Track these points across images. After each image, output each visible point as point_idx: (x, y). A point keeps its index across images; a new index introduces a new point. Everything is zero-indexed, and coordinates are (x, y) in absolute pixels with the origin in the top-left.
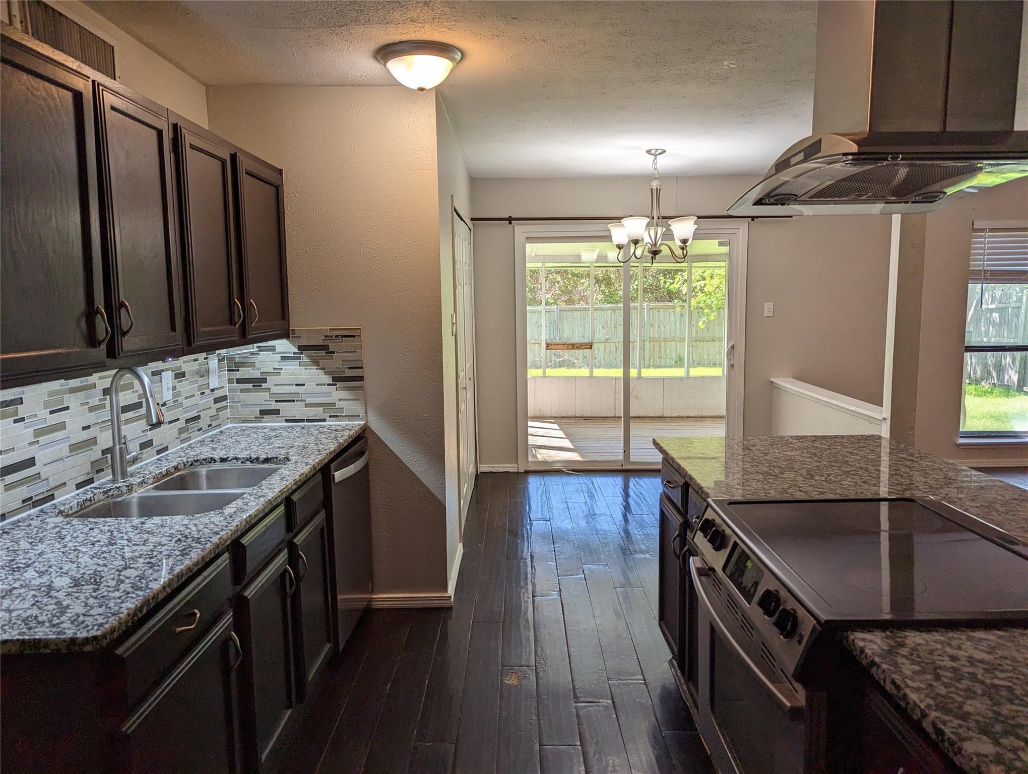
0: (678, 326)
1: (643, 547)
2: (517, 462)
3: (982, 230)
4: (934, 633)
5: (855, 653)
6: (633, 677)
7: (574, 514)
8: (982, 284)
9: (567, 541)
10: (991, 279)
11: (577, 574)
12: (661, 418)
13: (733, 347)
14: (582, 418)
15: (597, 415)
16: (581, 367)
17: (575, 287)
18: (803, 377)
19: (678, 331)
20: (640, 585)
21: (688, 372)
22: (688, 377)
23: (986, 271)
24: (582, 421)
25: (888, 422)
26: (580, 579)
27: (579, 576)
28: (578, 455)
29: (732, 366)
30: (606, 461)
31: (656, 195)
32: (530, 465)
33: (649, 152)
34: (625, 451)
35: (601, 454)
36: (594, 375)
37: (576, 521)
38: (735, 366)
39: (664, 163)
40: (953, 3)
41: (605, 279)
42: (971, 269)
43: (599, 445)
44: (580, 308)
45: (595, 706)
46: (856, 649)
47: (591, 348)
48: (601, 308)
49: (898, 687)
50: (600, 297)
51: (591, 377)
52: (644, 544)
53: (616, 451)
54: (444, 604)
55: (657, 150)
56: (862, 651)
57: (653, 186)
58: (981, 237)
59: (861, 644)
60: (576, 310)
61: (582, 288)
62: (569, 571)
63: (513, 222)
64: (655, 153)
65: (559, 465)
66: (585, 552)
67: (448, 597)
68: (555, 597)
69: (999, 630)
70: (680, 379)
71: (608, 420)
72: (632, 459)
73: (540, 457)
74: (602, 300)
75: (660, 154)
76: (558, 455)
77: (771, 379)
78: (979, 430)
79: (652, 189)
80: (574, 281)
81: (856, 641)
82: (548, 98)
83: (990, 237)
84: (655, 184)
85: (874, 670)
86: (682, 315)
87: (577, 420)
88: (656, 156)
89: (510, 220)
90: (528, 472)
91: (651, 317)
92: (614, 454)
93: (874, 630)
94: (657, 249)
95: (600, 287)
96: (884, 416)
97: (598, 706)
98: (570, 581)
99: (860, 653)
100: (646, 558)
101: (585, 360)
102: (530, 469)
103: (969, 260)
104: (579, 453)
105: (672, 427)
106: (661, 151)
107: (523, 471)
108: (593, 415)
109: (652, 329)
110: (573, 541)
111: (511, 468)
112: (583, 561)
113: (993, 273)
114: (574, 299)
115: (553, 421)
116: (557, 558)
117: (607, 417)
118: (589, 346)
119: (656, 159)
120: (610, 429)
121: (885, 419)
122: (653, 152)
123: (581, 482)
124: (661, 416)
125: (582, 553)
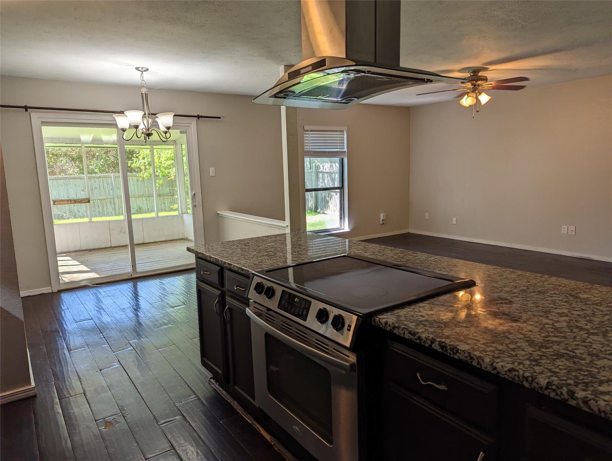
0: (136, 187)
1: (165, 321)
2: (50, 285)
3: (308, 131)
4: (406, 308)
5: (381, 326)
6: (190, 398)
7: (108, 311)
8: (310, 157)
9: (111, 329)
10: (313, 155)
11: (127, 348)
12: (143, 244)
13: (194, 195)
14: (87, 250)
15: (97, 247)
16: (69, 218)
17: (56, 162)
18: (234, 209)
19: (136, 192)
20: (173, 344)
21: (157, 214)
22: (158, 217)
23: (311, 151)
24: (87, 252)
25: (289, 227)
26: (131, 350)
27: (129, 349)
28: (95, 274)
29: (195, 206)
30: (119, 275)
31: (145, 98)
32: (61, 286)
33: (137, 69)
34: (133, 266)
35: (112, 271)
36: (93, 221)
37: (112, 315)
38: (197, 206)
39: (148, 77)
40: (376, 1)
41: (78, 158)
42: (305, 150)
43: (108, 265)
44: (63, 177)
45: (173, 423)
46: (381, 324)
47: (89, 202)
48: (79, 177)
49: (414, 334)
50: (76, 170)
51: (91, 222)
52: (165, 319)
53: (122, 267)
54: (31, 393)
55: (143, 68)
56: (386, 323)
57: (143, 91)
58: (308, 134)
59: (384, 321)
60: (59, 179)
61: (61, 164)
62: (120, 347)
63: (28, 109)
64: (143, 70)
65: (85, 282)
66: (127, 333)
67: (33, 388)
68: (117, 366)
69: (426, 301)
70: (153, 218)
71: (107, 250)
72: (138, 270)
73: (67, 280)
74: (78, 172)
75: (145, 71)
76: (79, 276)
77: (218, 212)
78: (314, 230)
79: (142, 94)
80: (54, 159)
81: (381, 320)
82: (76, 19)
83: (311, 134)
84: (144, 91)
85: (396, 331)
86: (137, 180)
87: (84, 252)
88: (142, 72)
89: (26, 108)
90: (60, 291)
91: (117, 183)
92: (122, 270)
93: (383, 313)
94: (150, 132)
95: (75, 163)
96: (287, 224)
97: (175, 422)
98: (124, 354)
99: (385, 325)
100: (170, 327)
101: (71, 213)
102: (62, 288)
103: (304, 146)
104: (95, 273)
105: (153, 249)
106: (145, 69)
107: (56, 291)
108: (95, 248)
109: (119, 190)
110: (116, 328)
111: (46, 290)
112: (128, 339)
113: (314, 152)
114: (56, 172)
115: (65, 255)
116: (108, 341)
117: (106, 248)
118: (87, 201)
119: (142, 73)
120: (112, 255)
121: (287, 226)
122: (140, 69)
123: (105, 291)
124: (143, 243)
125: (125, 334)
